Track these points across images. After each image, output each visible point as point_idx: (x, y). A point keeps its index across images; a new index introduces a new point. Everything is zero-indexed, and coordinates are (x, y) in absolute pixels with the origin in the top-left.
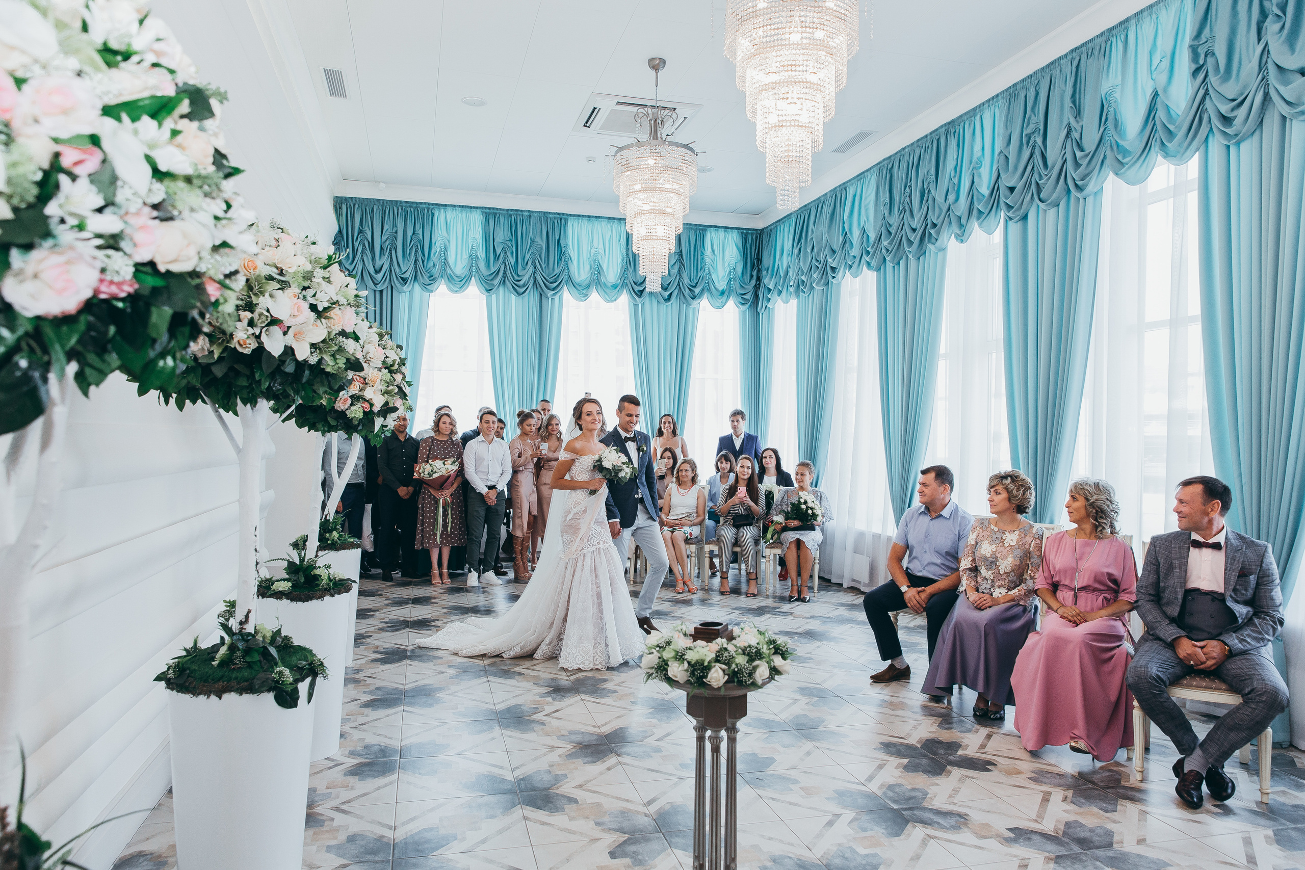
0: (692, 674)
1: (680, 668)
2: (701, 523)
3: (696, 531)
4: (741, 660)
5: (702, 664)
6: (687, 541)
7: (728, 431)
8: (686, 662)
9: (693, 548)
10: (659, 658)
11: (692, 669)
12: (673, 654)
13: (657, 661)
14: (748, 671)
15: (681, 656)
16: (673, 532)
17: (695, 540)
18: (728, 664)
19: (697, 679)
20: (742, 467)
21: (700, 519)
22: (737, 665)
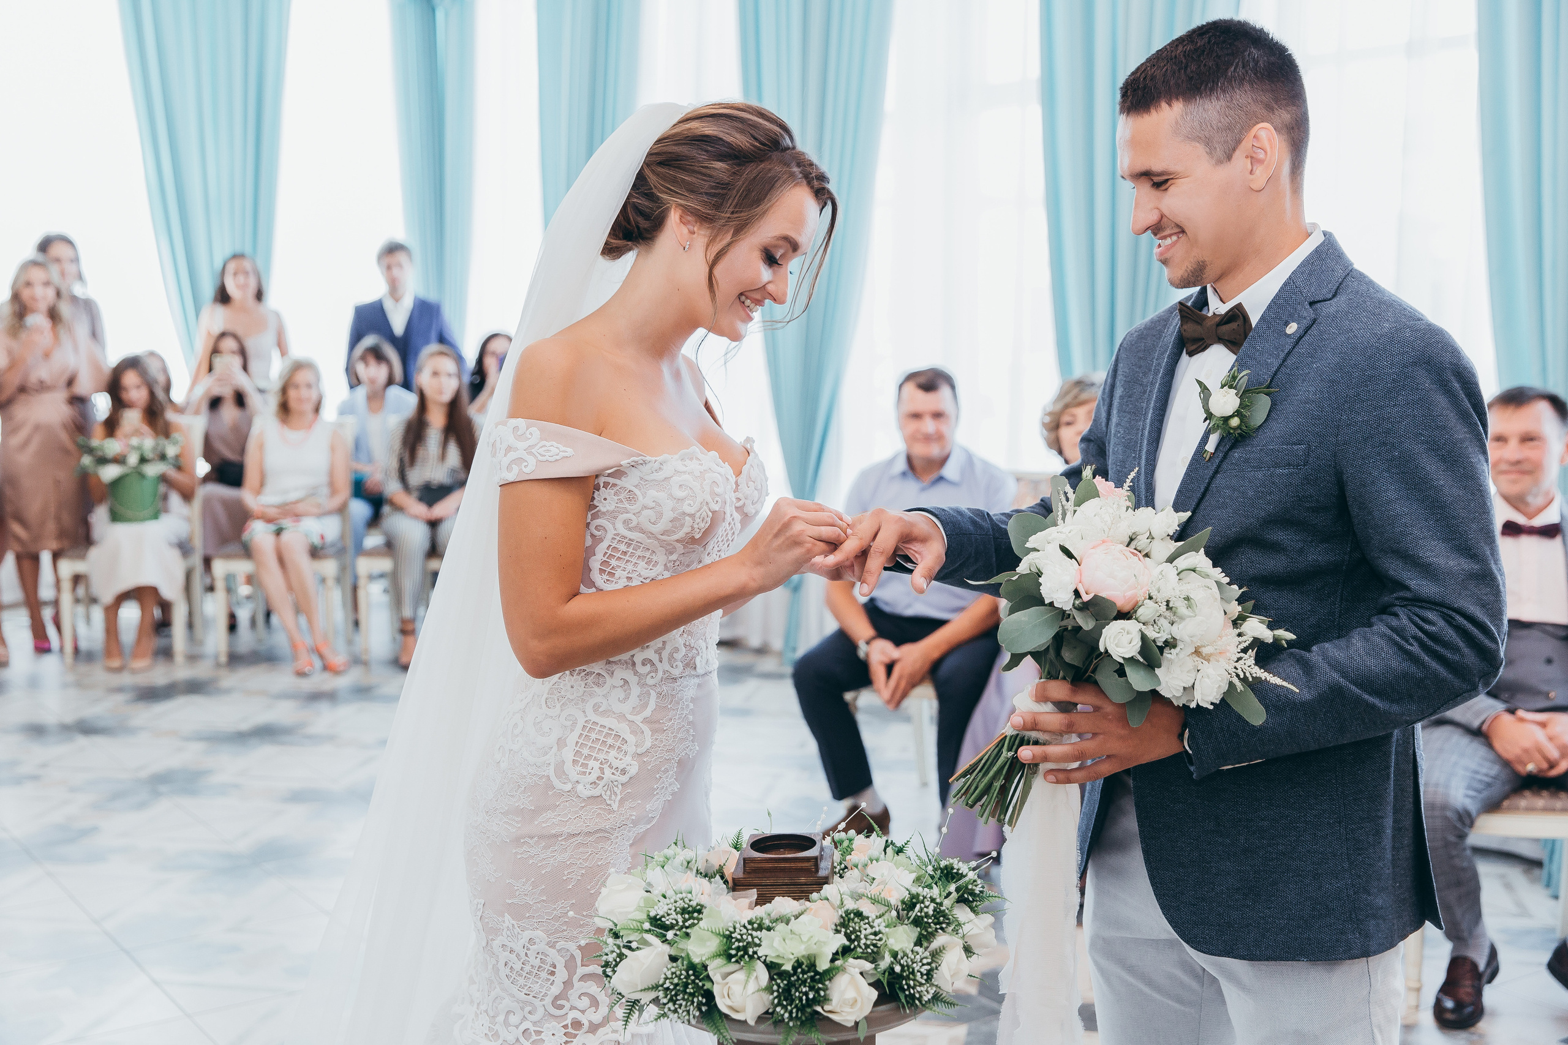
0: (786, 995)
1: (752, 986)
2: (342, 510)
3: (329, 529)
4: (901, 938)
5: (812, 966)
6: (315, 553)
7: (374, 289)
8: (760, 968)
9: (329, 567)
10: (673, 959)
11: (783, 984)
12: (715, 944)
13: (668, 969)
14: (924, 969)
15: (745, 949)
16: (279, 532)
17: (331, 551)
18: (873, 957)
19: (801, 1009)
20: (435, 374)
21: (337, 501)
22: (895, 955)
